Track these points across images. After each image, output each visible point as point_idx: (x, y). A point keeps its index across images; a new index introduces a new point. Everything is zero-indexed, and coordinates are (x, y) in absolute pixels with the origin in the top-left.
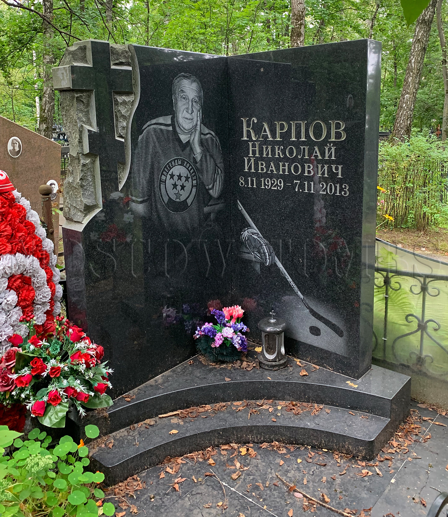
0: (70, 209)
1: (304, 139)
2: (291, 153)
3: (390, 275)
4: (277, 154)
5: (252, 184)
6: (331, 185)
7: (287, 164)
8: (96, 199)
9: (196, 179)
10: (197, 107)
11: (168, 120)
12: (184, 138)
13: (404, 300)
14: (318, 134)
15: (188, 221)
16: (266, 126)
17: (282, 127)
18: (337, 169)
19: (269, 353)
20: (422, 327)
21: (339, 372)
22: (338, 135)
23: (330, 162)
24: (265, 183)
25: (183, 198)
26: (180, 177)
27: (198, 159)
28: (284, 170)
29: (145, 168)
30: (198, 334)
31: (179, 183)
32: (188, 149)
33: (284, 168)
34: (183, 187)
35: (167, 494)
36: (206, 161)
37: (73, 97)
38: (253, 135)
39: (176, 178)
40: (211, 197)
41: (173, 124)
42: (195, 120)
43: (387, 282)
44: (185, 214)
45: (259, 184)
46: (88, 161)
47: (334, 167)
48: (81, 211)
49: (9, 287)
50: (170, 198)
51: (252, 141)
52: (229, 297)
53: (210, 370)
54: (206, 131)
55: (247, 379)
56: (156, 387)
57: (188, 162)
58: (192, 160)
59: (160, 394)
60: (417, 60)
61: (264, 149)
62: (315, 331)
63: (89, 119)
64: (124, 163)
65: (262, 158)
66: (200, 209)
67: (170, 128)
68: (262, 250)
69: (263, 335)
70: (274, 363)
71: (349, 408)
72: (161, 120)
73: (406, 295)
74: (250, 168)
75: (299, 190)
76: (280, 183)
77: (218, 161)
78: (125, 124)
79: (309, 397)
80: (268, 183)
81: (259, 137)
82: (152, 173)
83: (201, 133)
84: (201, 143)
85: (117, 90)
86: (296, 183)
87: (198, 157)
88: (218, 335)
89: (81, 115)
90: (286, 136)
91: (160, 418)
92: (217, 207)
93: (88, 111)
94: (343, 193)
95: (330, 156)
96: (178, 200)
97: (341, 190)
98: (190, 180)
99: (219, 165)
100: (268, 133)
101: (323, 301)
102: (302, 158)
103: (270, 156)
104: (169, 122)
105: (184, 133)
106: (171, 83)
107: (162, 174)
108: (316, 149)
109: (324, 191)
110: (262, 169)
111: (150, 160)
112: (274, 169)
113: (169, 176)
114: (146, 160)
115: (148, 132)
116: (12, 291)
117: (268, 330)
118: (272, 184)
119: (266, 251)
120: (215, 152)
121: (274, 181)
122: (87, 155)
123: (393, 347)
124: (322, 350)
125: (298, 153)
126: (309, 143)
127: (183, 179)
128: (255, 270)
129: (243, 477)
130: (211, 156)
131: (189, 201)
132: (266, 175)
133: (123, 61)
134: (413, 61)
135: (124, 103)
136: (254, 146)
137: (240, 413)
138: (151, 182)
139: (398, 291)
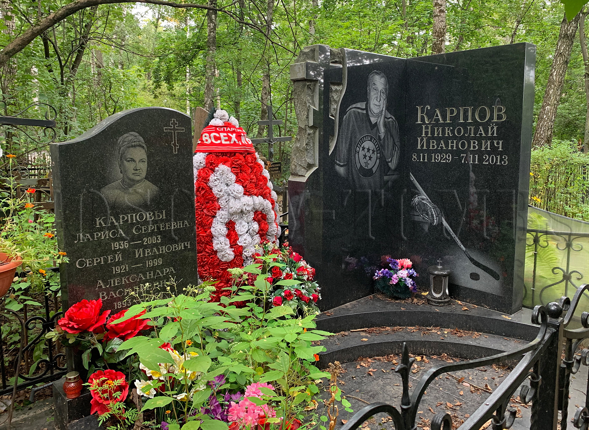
0: (296, 166)
1: (470, 121)
2: (459, 132)
3: (539, 234)
4: (446, 133)
5: (424, 159)
6: (493, 157)
7: (455, 141)
8: (314, 160)
9: (380, 153)
10: (384, 97)
11: (362, 105)
12: (373, 120)
13: (550, 256)
14: (482, 117)
15: (372, 185)
16: (438, 112)
17: (452, 112)
18: (498, 143)
19: (436, 293)
20: (567, 277)
21: (495, 310)
22: (499, 117)
23: (492, 138)
24: (435, 157)
25: (370, 167)
26: (369, 150)
27: (382, 137)
28: (452, 147)
29: (346, 140)
30: (377, 276)
31: (368, 154)
32: (376, 128)
33: (453, 145)
34: (370, 158)
35: (365, 377)
36: (388, 139)
37: (304, 86)
38: (426, 119)
39: (366, 150)
40: (389, 168)
41: (366, 109)
42: (382, 106)
43: (536, 240)
44: (370, 179)
45: (430, 158)
46: (311, 132)
47: (495, 142)
48: (304, 168)
49: (254, 219)
50: (361, 166)
51: (425, 124)
52: (400, 252)
53: (388, 304)
54: (389, 116)
55: (419, 309)
56: (348, 310)
57: (375, 139)
58: (378, 138)
59: (351, 313)
60: (559, 72)
61: (436, 130)
62: (475, 277)
63: (313, 102)
64: (333, 135)
65: (433, 138)
66: (381, 177)
67: (365, 112)
68: (430, 213)
69: (432, 277)
70: (440, 301)
71: (504, 336)
72: (359, 105)
73: (551, 252)
74: (422, 146)
75: (465, 162)
76: (449, 157)
77: (396, 140)
78: (335, 106)
79: (470, 326)
80: (438, 157)
81: (431, 121)
82: (350, 145)
83: (385, 117)
84: (385, 125)
85: (333, 81)
86: (463, 157)
87: (382, 136)
88: (395, 276)
89: (309, 98)
90: (455, 119)
91: (352, 332)
92: (394, 177)
93: (313, 96)
94: (503, 162)
95: (493, 133)
96: (366, 168)
97: (501, 160)
98: (375, 153)
99: (396, 143)
100: (440, 117)
101: (482, 251)
102: (469, 136)
103: (440, 135)
104: (364, 107)
105: (374, 116)
106: (367, 78)
107: (357, 146)
108: (481, 128)
109: (486, 161)
110: (433, 146)
111: (349, 135)
112: (443, 145)
113: (361, 149)
114: (347, 135)
115: (350, 114)
116: (256, 222)
117: (436, 273)
118: (441, 158)
119: (434, 213)
120: (394, 132)
121: (443, 155)
122: (311, 127)
123: (541, 295)
124: (480, 292)
125: (465, 132)
126: (476, 124)
127: (371, 152)
128: (423, 229)
129: (421, 372)
130: (392, 136)
131: (374, 170)
132: (436, 151)
133: (337, 60)
134: (555, 74)
135: (336, 91)
136: (427, 128)
137: (414, 334)
138: (349, 151)
139: (546, 248)
